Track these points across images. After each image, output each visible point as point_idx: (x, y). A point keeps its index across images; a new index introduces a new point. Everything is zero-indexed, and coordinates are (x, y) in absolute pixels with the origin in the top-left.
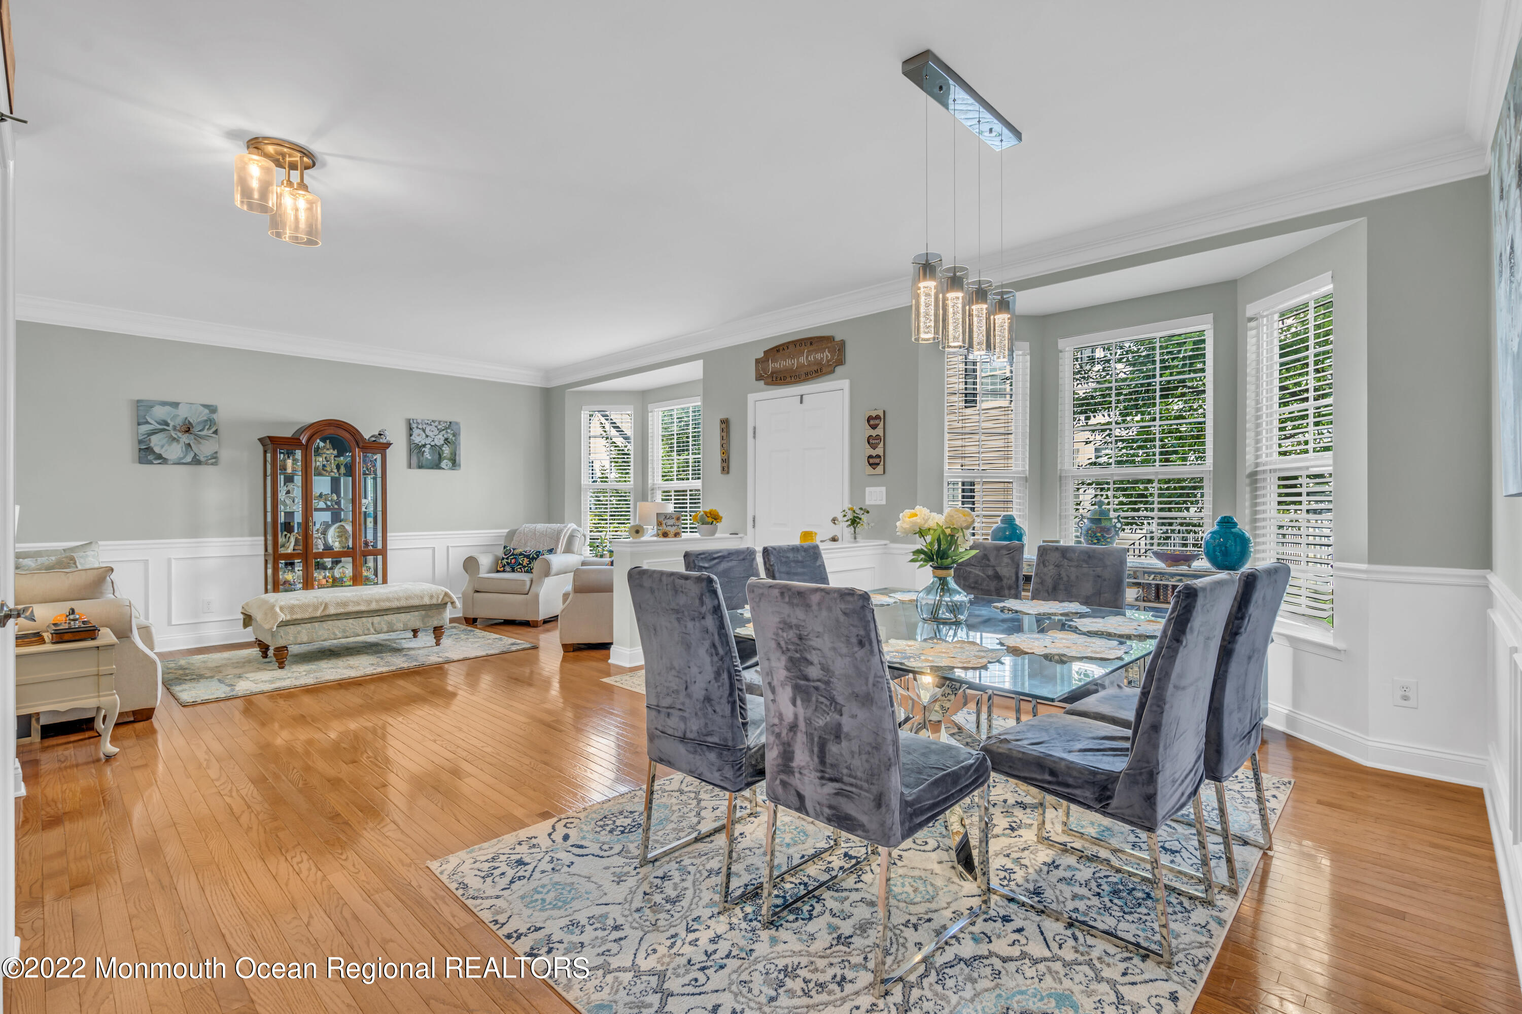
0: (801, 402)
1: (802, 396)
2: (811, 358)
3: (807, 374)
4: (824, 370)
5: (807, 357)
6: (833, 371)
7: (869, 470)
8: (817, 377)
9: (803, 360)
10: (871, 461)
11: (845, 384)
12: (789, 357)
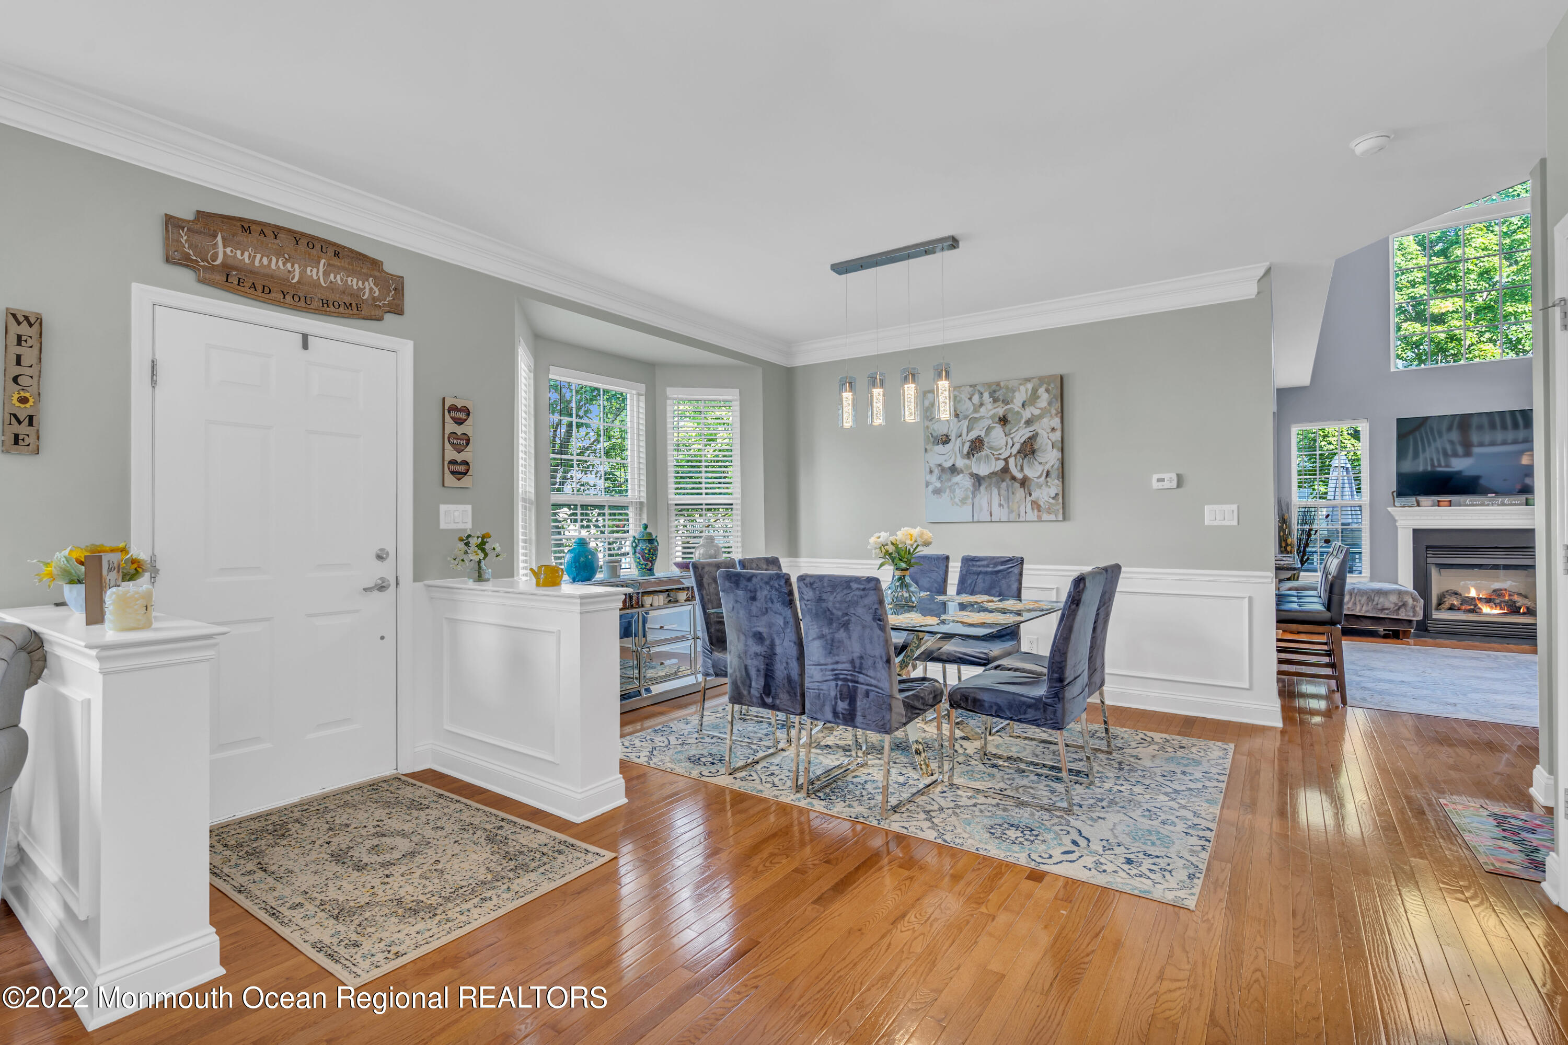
0: (305, 346)
1: (305, 337)
2: (338, 279)
3: (325, 303)
4: (365, 311)
5: (326, 274)
6: (380, 319)
7: (450, 480)
8: (351, 316)
9: (316, 273)
10: (453, 468)
11: (407, 348)
12: (279, 255)
